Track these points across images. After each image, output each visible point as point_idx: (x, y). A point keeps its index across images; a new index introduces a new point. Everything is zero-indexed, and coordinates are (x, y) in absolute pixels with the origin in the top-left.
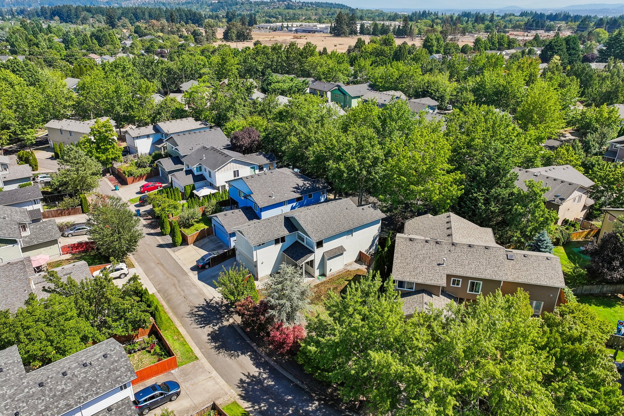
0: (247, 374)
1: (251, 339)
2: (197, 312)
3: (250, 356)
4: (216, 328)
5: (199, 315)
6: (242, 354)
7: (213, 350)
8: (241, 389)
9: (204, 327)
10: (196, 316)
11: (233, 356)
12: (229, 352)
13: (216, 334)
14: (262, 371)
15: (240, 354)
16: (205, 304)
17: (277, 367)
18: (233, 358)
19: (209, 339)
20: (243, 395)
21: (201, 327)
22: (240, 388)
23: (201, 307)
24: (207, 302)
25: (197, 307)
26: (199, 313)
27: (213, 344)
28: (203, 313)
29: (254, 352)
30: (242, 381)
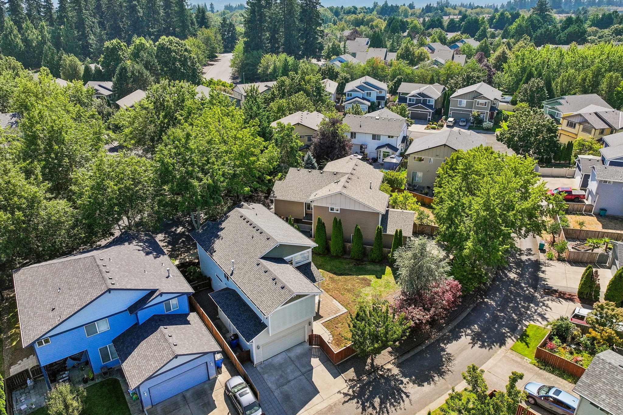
0: (471, 345)
1: (420, 345)
2: (374, 408)
3: (445, 344)
4: (405, 380)
5: (382, 403)
6: (445, 351)
7: (446, 377)
8: (493, 346)
9: (405, 393)
10: (386, 407)
11: (449, 359)
12: (446, 363)
13: (416, 379)
14: (463, 334)
15: (446, 353)
16: (356, 400)
17: (455, 323)
18: (452, 358)
19: (429, 384)
20: (499, 344)
21: (408, 396)
22: (491, 348)
23: (363, 404)
24: (350, 399)
25: (364, 409)
26: (377, 405)
27: (436, 378)
28: (377, 401)
29: (438, 341)
30: (482, 346)
